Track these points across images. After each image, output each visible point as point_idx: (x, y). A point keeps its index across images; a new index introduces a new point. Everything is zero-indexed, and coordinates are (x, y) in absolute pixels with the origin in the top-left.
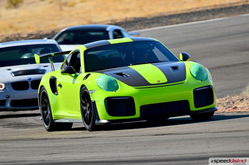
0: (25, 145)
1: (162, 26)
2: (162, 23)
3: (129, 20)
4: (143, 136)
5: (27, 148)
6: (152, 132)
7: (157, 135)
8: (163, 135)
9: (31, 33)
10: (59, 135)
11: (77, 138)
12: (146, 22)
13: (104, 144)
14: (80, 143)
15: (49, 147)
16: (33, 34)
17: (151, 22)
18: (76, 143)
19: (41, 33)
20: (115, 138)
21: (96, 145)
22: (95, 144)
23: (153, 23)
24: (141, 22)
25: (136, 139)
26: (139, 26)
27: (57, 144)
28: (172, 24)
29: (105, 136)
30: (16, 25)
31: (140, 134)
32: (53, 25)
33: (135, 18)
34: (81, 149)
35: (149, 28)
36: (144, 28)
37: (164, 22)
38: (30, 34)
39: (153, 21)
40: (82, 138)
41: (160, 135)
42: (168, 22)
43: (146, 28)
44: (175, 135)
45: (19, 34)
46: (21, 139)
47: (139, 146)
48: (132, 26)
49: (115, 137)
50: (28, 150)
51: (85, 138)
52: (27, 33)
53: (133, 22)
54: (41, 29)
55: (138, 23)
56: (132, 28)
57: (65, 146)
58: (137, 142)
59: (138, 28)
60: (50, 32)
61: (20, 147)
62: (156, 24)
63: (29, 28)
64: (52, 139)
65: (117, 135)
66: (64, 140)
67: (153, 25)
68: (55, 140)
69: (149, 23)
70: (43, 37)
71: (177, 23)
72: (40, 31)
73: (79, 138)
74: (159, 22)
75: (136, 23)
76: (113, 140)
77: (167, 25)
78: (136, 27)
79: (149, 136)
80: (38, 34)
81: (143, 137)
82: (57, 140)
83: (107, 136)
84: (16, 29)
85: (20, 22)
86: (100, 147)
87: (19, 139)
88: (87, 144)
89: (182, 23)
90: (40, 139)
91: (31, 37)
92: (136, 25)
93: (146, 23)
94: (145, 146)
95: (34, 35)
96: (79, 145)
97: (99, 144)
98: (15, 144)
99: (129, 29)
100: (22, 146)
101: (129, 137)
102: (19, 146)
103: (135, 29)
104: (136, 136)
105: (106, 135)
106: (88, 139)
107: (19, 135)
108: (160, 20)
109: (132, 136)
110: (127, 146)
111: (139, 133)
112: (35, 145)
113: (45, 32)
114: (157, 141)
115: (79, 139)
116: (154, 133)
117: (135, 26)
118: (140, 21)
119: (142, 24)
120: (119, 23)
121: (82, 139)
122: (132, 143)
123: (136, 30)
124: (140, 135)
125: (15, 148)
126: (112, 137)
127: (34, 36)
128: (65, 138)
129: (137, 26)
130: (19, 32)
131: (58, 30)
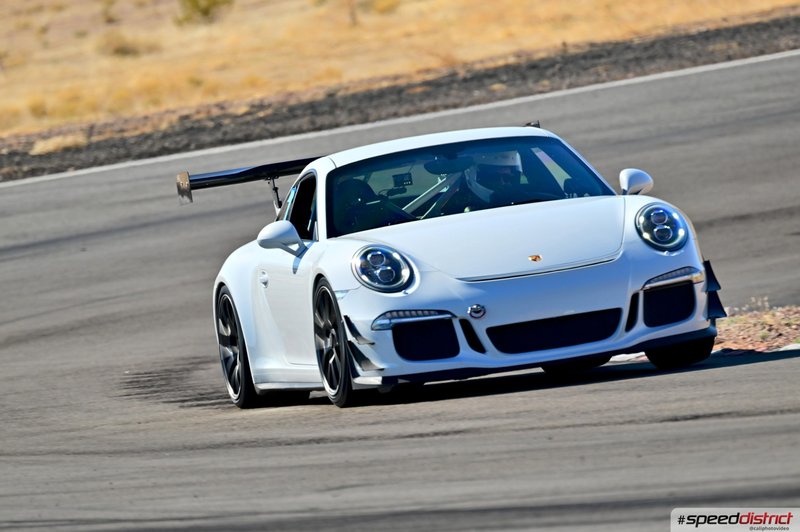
0: (255, 463)
1: (682, 67)
2: (681, 57)
3: (572, 51)
4: (630, 422)
5: (261, 469)
6: (659, 411)
7: (676, 419)
8: (696, 417)
9: (262, 100)
10: (362, 427)
11: (421, 435)
12: (630, 55)
13: (508, 452)
14: (431, 450)
15: (331, 466)
16: (266, 102)
17: (645, 55)
18: (417, 451)
19: (293, 102)
20: (542, 432)
21: (483, 455)
22: (478, 453)
23: (652, 58)
24: (613, 58)
25: (609, 433)
26: (606, 70)
27: (355, 455)
28: (714, 62)
29: (511, 427)
30: (212, 78)
31: (621, 417)
32: (331, 73)
33: (592, 45)
34: (436, 469)
35: (638, 75)
36: (625, 78)
37: (688, 54)
38: (257, 103)
39: (650, 52)
40: (436, 434)
41: (686, 418)
42: (699, 55)
43: (631, 75)
44: (733, 417)
45: (221, 106)
46: (241, 444)
47: (620, 455)
48: (585, 69)
49: (543, 428)
50: (263, 475)
51: (446, 433)
52: (249, 100)
53: (584, 57)
54: (291, 88)
55: (603, 60)
56: (585, 79)
57: (383, 462)
58: (614, 444)
59: (604, 75)
60: (321, 96)
61: (238, 469)
62: (661, 62)
63: (253, 84)
64: (340, 440)
65: (550, 423)
66: (379, 442)
67: (653, 66)
68: (349, 444)
69: (637, 60)
70: (299, 112)
71: (730, 58)
72: (291, 94)
73: (428, 435)
74: (670, 56)
75: (596, 61)
76: (535, 438)
77: (695, 63)
78: (599, 75)
79: (651, 422)
80: (283, 104)
81: (633, 427)
82: (355, 443)
83: (517, 427)
84: (213, 91)
85: (223, 68)
86: (495, 461)
87: (233, 444)
88: (454, 454)
89: (744, 56)
90: (301, 442)
91: (261, 114)
92: (595, 65)
93: (629, 61)
94: (640, 456)
95: (270, 106)
96: (425, 458)
97: (492, 453)
98: (221, 460)
99: (573, 79)
100: (242, 464)
101: (589, 429)
102: (235, 466)
103: (592, 79)
104: (609, 424)
105: (514, 424)
106: (457, 436)
107: (233, 430)
108: (674, 50)
109: (595, 425)
110: (582, 458)
111: (617, 414)
112: (285, 461)
113: (306, 98)
114: (678, 440)
115: (426, 439)
116: (667, 414)
117: (592, 70)
118: (610, 53)
119: (615, 63)
120: (543, 60)
121: (437, 438)
122: (597, 447)
123: (597, 82)
124: (621, 420)
125: (222, 471)
126: (532, 429)
127: (269, 111)
128: (380, 437)
129: (600, 69)
130: (221, 98)
131: (347, 88)
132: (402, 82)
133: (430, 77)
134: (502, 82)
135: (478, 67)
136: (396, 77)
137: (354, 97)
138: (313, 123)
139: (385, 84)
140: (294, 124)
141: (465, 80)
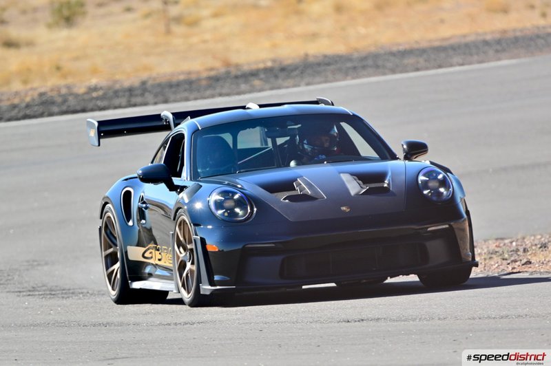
1: (384, 74)
2: (384, 67)
3: (311, 59)
9: (96, 85)
12: (349, 65)
17: (360, 65)
19: (117, 86)
23: (364, 67)
24: (338, 66)
26: (333, 74)
28: (407, 72)
33: (325, 56)
36: (344, 79)
37: (389, 65)
38: (92, 87)
39: (364, 63)
42: (397, 66)
45: (67, 88)
48: (319, 73)
52: (86, 85)
53: (319, 64)
54: (116, 77)
55: (331, 67)
56: (318, 79)
59: (331, 78)
60: (137, 83)
62: (370, 71)
67: (365, 73)
69: (354, 68)
70: (121, 94)
71: (417, 70)
72: (116, 82)
74: (378, 67)
75: (327, 67)
77: (394, 72)
78: (327, 77)
80: (109, 88)
89: (427, 68)
91: (95, 94)
92: (325, 70)
93: (349, 68)
95: (101, 88)
99: (310, 79)
103: (323, 80)
108: (380, 62)
113: (127, 85)
117: (323, 74)
118: (336, 62)
119: (340, 70)
120: (289, 66)
123: (327, 82)
127: (101, 93)
129: (329, 74)
131: (154, 79)
132: (193, 77)
133: (212, 73)
134: (261, 79)
135: (246, 68)
136: (189, 73)
137: (159, 85)
138: (129, 101)
139: (182, 77)
140: (117, 102)
141: (237, 77)
